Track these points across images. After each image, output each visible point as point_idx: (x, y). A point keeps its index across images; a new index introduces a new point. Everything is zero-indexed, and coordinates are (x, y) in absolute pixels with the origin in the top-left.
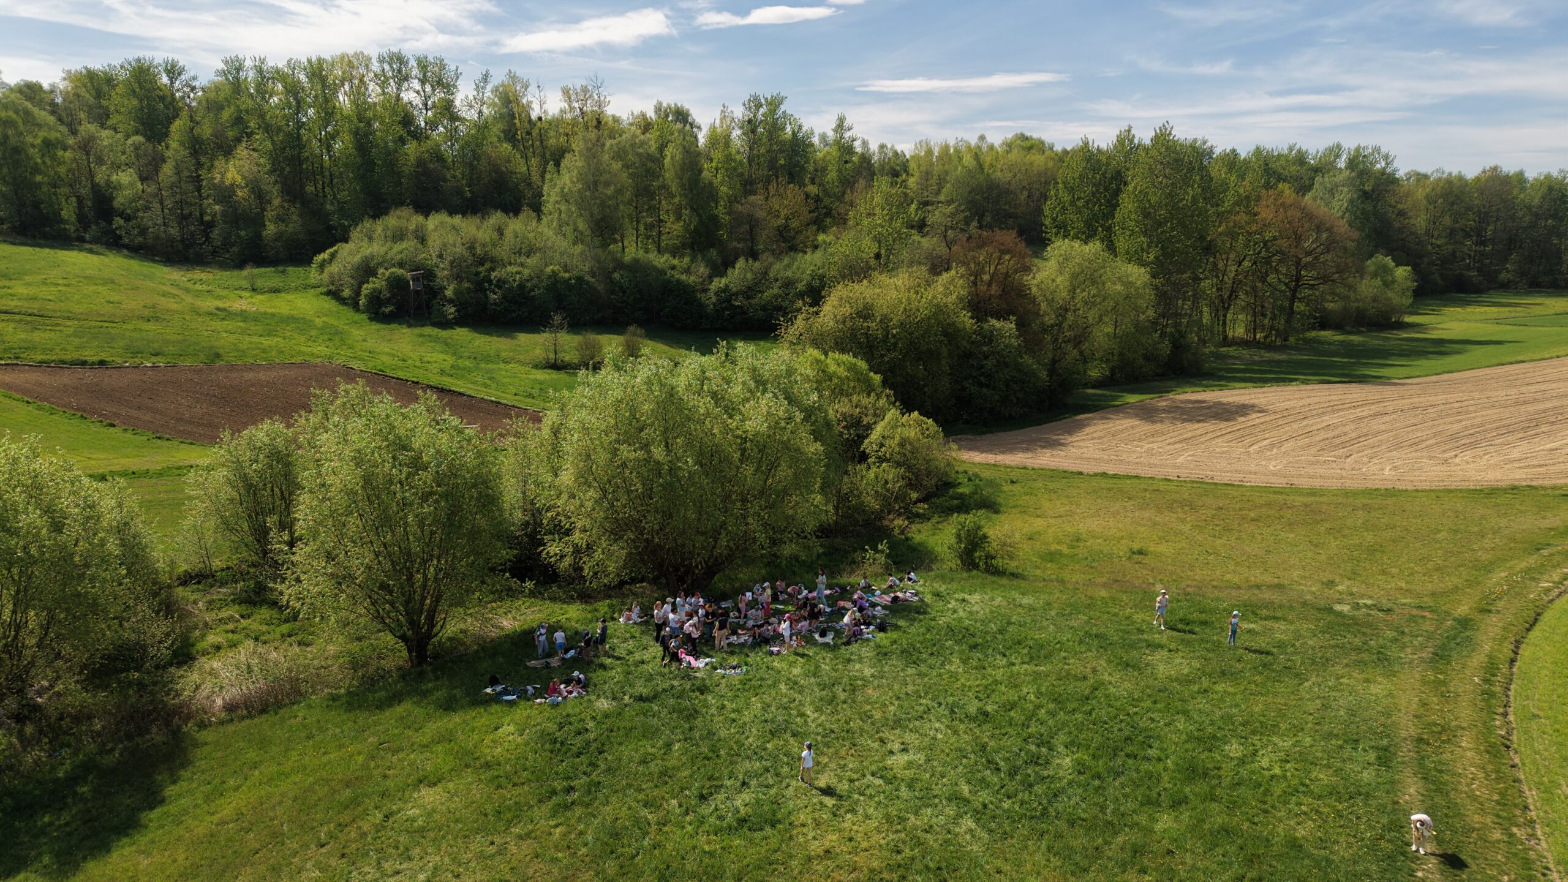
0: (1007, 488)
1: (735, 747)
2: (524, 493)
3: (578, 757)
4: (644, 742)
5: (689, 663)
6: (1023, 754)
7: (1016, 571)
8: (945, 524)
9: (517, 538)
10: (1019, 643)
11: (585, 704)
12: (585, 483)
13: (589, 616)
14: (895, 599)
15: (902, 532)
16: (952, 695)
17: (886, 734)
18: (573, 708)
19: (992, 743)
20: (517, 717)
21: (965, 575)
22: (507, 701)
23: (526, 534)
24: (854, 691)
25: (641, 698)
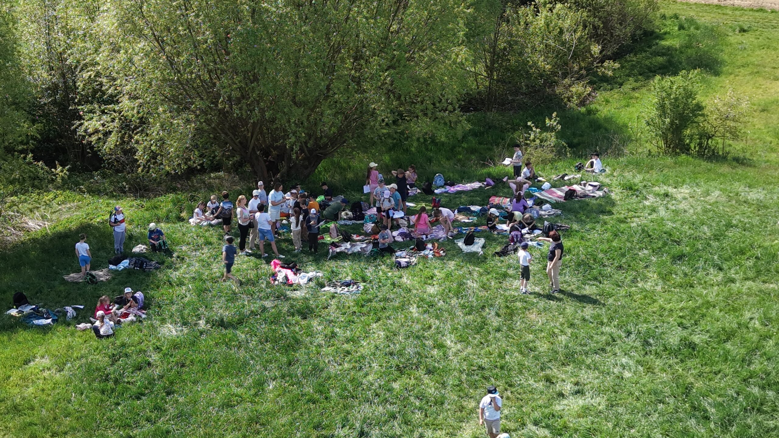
0: (734, 38)
1: (350, 387)
2: (48, 44)
3: (138, 398)
4: (228, 380)
5: (286, 277)
6: (741, 398)
7: (741, 155)
8: (644, 90)
9: (42, 107)
10: (742, 252)
11: (145, 331)
12: (132, 31)
13: (147, 215)
14: (571, 194)
15: (582, 103)
16: (646, 321)
17: (554, 371)
18: (129, 336)
19: (699, 384)
20: (53, 348)
21: (669, 160)
22: (38, 326)
23: (54, 103)
24: (512, 315)
25: (222, 324)
